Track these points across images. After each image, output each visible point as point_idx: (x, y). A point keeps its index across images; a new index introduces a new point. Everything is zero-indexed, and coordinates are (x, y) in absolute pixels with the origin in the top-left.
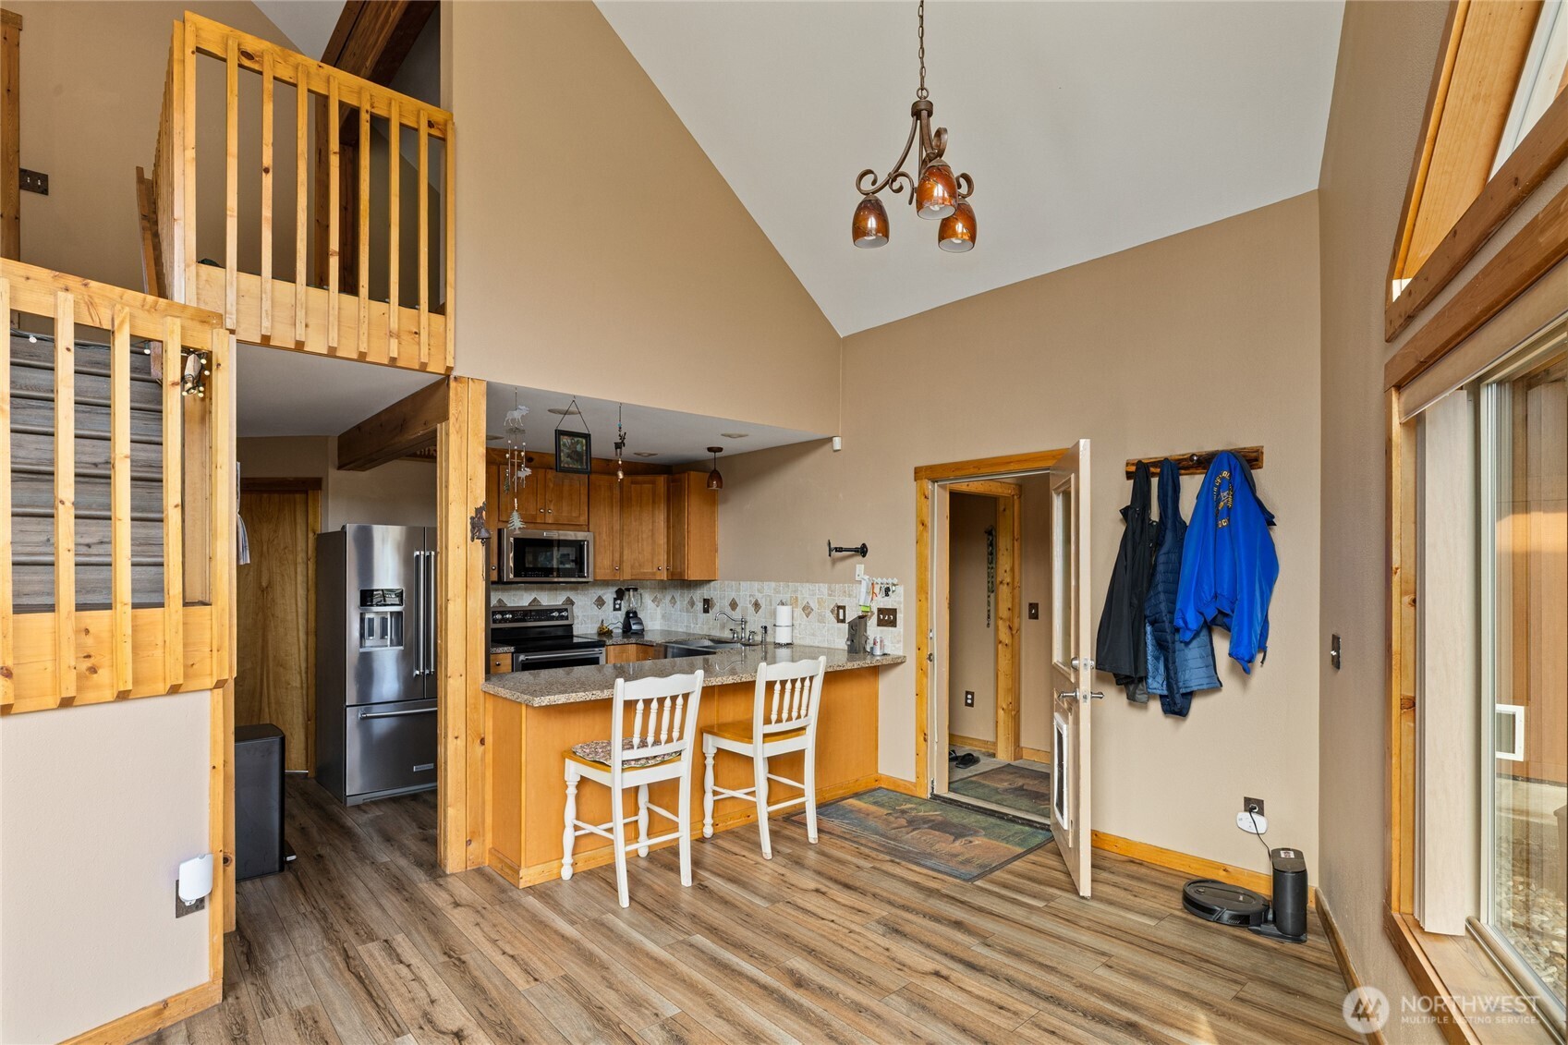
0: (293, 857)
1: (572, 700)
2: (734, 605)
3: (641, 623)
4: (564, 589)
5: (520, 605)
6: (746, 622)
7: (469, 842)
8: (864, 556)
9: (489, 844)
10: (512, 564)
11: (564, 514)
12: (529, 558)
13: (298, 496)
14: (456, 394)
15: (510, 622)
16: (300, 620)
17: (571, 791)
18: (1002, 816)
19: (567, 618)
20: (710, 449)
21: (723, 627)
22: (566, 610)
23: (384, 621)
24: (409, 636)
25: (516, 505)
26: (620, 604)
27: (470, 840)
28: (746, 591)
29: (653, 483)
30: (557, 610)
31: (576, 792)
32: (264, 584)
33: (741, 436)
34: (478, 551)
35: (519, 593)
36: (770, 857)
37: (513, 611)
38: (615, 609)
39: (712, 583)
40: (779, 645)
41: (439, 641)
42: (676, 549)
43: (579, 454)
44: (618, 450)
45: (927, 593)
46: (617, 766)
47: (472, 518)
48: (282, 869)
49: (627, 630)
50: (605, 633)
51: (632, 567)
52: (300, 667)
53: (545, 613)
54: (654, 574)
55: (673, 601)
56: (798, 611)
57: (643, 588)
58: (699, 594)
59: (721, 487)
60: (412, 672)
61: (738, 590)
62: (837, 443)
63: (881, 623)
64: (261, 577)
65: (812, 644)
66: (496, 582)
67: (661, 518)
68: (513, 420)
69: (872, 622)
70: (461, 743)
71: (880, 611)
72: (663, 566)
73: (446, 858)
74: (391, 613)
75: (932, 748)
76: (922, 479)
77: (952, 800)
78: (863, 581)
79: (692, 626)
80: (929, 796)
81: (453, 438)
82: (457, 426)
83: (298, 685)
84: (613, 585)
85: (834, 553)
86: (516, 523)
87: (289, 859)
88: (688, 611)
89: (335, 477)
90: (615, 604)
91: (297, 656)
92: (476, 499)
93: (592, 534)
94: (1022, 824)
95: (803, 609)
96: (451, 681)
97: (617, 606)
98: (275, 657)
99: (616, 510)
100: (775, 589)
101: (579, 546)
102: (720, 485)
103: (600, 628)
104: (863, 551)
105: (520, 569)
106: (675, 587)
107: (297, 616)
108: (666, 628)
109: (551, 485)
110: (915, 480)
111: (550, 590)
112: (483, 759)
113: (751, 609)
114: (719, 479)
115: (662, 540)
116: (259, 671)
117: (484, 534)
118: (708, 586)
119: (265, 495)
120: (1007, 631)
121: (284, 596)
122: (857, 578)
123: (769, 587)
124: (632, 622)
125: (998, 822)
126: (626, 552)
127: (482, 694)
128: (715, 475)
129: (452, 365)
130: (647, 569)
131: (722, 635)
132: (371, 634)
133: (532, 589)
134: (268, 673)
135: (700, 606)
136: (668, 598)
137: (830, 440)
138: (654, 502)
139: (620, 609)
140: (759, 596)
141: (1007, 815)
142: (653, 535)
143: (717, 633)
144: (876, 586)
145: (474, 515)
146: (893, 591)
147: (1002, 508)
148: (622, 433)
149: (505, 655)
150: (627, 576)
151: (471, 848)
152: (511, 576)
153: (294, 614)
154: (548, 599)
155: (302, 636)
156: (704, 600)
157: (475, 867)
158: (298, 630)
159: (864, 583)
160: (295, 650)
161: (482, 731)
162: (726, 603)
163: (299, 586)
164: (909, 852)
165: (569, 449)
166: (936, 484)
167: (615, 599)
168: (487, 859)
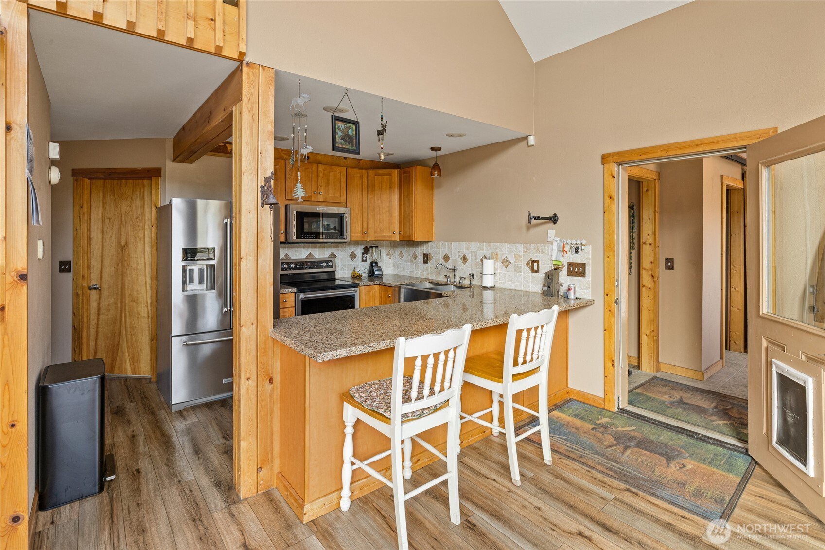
0: (113, 477)
1: (352, 354)
2: (446, 258)
3: (381, 270)
4: (330, 247)
5: (301, 258)
6: (457, 270)
7: (259, 469)
8: (555, 223)
9: (276, 469)
10: (294, 230)
11: (331, 195)
12: (306, 226)
13: (146, 182)
14: (248, 78)
15: (293, 270)
16: (147, 269)
17: (349, 431)
18: (691, 434)
19: (331, 267)
20: (433, 149)
21: (438, 273)
22: (331, 261)
23: (201, 271)
24: (220, 282)
25: (299, 178)
26: (366, 257)
27: (260, 468)
28: (456, 249)
29: (390, 174)
30: (324, 261)
31: (353, 431)
32: (123, 244)
33: (460, 136)
34: (267, 216)
35: (299, 249)
36: (519, 484)
37: (296, 263)
38: (363, 261)
39: (430, 243)
40: (486, 288)
41: (234, 294)
42: (406, 219)
43: (350, 137)
44: (380, 136)
45: (614, 251)
46: (398, 419)
47: (262, 187)
48: (101, 489)
49: (371, 274)
50: (356, 277)
51: (375, 232)
52: (147, 302)
53: (317, 264)
54: (390, 237)
55: (401, 254)
56: (499, 263)
57: (381, 246)
58: (420, 251)
59: (440, 176)
60: (222, 309)
61: (450, 248)
62: (532, 140)
63: (570, 274)
64: (120, 239)
65: (510, 288)
66: (281, 242)
67: (395, 197)
68: (297, 105)
69: (563, 272)
70: (252, 383)
71: (570, 264)
72: (397, 231)
73: (239, 484)
74: (206, 265)
75: (618, 372)
76: (609, 163)
77: (639, 415)
78: (554, 242)
79: (415, 272)
80: (617, 410)
81: (246, 116)
82: (249, 106)
83: (146, 315)
84: (361, 244)
85: (533, 221)
86: (300, 192)
87: (108, 479)
88: (412, 262)
89: (170, 167)
90: (363, 257)
91: (145, 294)
92: (265, 170)
93: (348, 209)
94: (713, 444)
95: (503, 262)
96: (243, 330)
97: (364, 259)
98: (130, 295)
99: (365, 193)
100: (479, 247)
101: (340, 217)
102: (440, 174)
103: (353, 273)
104: (554, 219)
105: (301, 233)
106: (403, 245)
107: (145, 266)
108: (396, 273)
109: (321, 175)
110: (603, 164)
111: (320, 247)
112: (272, 396)
113: (460, 262)
114: (439, 169)
115: (396, 213)
116: (119, 305)
117: (272, 200)
118: (427, 245)
119: (123, 181)
120: (650, 278)
121: (136, 252)
122: (549, 240)
123: (474, 246)
124: (375, 269)
125: (688, 439)
126: (371, 222)
127: (270, 341)
128: (436, 167)
129: (244, 51)
130: (386, 234)
131: (438, 279)
132: (192, 281)
133: (308, 247)
134: (125, 306)
135: (421, 258)
136: (398, 253)
137: (526, 138)
138: (390, 188)
139: (366, 260)
140: (466, 253)
141: (696, 433)
142: (389, 210)
143: (434, 278)
144: (566, 246)
145: (263, 184)
146: (582, 250)
147: (645, 189)
148: (384, 122)
149: (289, 295)
150: (372, 237)
151: (261, 473)
152: (294, 237)
153: (143, 265)
154: (319, 254)
155: (149, 281)
156: (424, 254)
157: (265, 491)
158: (146, 276)
159: (555, 244)
160: (143, 290)
161: (271, 372)
162: (441, 257)
163: (146, 245)
164: (638, 478)
165: (342, 132)
166: (621, 166)
167: (363, 254)
168: (275, 482)
